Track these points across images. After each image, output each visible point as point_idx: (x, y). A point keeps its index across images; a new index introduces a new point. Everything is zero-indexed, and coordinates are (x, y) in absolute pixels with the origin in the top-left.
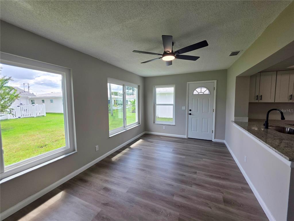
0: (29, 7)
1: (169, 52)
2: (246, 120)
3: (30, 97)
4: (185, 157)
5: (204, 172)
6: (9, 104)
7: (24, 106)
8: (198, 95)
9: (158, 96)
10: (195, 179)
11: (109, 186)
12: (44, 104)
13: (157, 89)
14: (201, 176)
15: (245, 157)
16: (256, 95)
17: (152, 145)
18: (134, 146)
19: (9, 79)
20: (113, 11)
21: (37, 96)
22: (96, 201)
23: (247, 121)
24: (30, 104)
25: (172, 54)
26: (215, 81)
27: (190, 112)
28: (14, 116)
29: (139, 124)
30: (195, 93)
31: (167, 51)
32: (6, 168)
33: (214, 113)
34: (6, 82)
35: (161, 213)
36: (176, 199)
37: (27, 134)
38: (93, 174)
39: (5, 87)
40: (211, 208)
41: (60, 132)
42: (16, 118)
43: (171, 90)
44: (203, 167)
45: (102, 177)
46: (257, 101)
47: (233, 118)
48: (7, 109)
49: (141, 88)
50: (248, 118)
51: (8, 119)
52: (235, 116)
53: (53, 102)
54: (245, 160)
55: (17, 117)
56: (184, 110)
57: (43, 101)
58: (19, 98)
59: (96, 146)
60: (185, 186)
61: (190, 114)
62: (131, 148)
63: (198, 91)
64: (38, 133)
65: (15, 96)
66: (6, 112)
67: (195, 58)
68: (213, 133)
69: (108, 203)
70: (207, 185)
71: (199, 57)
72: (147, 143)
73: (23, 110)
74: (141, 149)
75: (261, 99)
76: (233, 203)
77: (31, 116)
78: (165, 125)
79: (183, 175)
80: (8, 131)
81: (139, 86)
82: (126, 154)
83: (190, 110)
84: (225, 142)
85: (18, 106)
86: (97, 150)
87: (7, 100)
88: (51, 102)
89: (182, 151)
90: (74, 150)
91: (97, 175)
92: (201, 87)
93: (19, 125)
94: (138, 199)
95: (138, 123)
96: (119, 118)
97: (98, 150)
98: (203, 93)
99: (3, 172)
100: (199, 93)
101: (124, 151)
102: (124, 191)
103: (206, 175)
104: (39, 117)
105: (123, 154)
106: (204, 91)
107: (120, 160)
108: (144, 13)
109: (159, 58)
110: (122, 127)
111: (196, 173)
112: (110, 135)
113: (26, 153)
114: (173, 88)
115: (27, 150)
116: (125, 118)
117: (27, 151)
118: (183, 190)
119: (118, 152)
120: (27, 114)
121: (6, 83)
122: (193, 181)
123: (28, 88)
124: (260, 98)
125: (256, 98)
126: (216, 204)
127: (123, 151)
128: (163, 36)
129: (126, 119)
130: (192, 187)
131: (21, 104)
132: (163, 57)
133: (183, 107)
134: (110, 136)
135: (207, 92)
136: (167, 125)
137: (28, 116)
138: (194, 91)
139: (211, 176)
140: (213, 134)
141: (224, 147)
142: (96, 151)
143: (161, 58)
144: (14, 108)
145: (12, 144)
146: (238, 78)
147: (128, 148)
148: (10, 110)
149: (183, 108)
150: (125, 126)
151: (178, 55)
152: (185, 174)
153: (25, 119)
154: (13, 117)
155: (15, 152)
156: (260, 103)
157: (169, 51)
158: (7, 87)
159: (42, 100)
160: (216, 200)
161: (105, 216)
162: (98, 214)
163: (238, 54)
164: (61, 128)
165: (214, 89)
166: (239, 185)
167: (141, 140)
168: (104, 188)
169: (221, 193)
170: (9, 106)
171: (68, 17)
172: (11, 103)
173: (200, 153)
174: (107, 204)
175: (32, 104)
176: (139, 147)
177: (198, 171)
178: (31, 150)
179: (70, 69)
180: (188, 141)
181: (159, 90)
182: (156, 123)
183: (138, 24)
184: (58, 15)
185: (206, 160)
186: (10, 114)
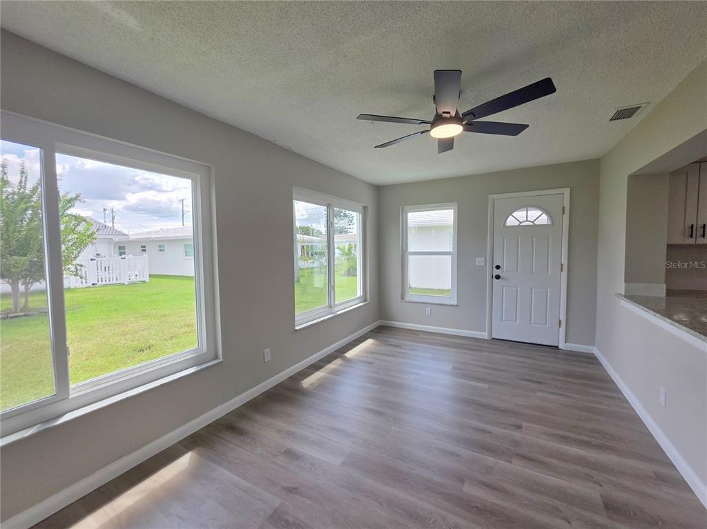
0: (132, 23)
1: (448, 115)
2: (660, 291)
3: (116, 239)
4: (487, 386)
5: (542, 427)
6: (75, 252)
7: (104, 259)
8: (520, 228)
9: (413, 231)
10: (517, 443)
11: (297, 447)
12: (145, 255)
13: (409, 214)
14: (534, 437)
15: (663, 390)
16: (689, 223)
17: (398, 352)
18: (355, 355)
19: (76, 199)
20: (316, 19)
21: (131, 238)
22: (269, 480)
23: (664, 294)
24: (116, 256)
25: (457, 119)
26: (567, 192)
27: (496, 272)
28: (84, 281)
29: (365, 301)
30: (511, 221)
31: (444, 112)
32: (73, 389)
33: (564, 274)
34: (69, 205)
35: (431, 522)
36: (469, 490)
37: (109, 321)
38: (259, 417)
39: (68, 215)
40: (569, 522)
41: (180, 318)
42: (87, 285)
43: (447, 216)
44: (539, 414)
45: (279, 424)
46: (691, 241)
47: (621, 287)
48: (70, 266)
49: (371, 212)
50: (666, 286)
51: (72, 287)
52: (626, 281)
53: (164, 250)
54: (662, 399)
55: (89, 284)
56: (481, 266)
57: (144, 249)
58: (94, 241)
59: (266, 350)
60: (492, 459)
61: (498, 277)
62: (345, 359)
63: (519, 217)
64: (132, 319)
65: (88, 236)
66: (68, 272)
67: (515, 129)
68: (560, 326)
69: (296, 488)
70: (554, 462)
71: (528, 126)
72: (385, 349)
73: (101, 269)
74: (371, 363)
75: (704, 236)
76: (632, 514)
77: (119, 282)
78: (430, 304)
79: (483, 431)
80: (72, 313)
81: (365, 208)
82: (334, 372)
83: (498, 267)
84: (595, 351)
85: (92, 260)
86: (266, 360)
87: (71, 244)
88: (160, 250)
89: (477, 371)
90: (216, 357)
91: (268, 420)
92: (527, 206)
93: (93, 301)
94: (369, 482)
95: (363, 299)
96: (315, 286)
97: (269, 359)
98: (533, 222)
99: (68, 398)
100: (521, 223)
101: (331, 366)
102: (336, 461)
103: (548, 435)
104: (134, 283)
105: (328, 373)
106: (537, 216)
107: (322, 385)
108: (390, 19)
109: (422, 132)
110: (325, 307)
111: (519, 427)
112: (296, 323)
113: (108, 362)
114: (452, 211)
115: (110, 356)
116: (332, 284)
117: (111, 358)
118: (488, 470)
119: (316, 367)
120: (109, 278)
121: (70, 207)
122: (512, 448)
123: (111, 219)
124: (700, 232)
125: (688, 232)
126: (584, 513)
127: (328, 366)
128: (438, 74)
129: (333, 288)
130: (510, 462)
131: (97, 254)
132: (432, 128)
133: (477, 259)
134: (297, 328)
135: (544, 219)
136: (436, 304)
137: (111, 282)
138: (508, 217)
139: (564, 439)
140: (563, 330)
141: (593, 363)
142: (264, 362)
143: (428, 131)
144: (83, 264)
145: (79, 341)
146: (635, 179)
147: (339, 359)
148: (76, 268)
149: (479, 261)
150: (333, 305)
151: (472, 121)
152: (490, 428)
153: (106, 288)
154: (82, 283)
155: (86, 359)
156: (698, 245)
157: (449, 113)
158: (72, 216)
159: (142, 247)
160: (582, 502)
161: (291, 519)
162: (276, 511)
163: (636, 114)
164: (182, 310)
165: (563, 211)
166: (648, 468)
167: (370, 342)
168: (285, 451)
169: (596, 483)
170: (75, 258)
171: (214, 40)
172: (79, 253)
173: (527, 378)
174: (294, 488)
175: (120, 255)
176: (367, 357)
177: (524, 424)
178: (120, 357)
179: (209, 167)
180: (493, 346)
181: (415, 218)
182: (408, 298)
183: (374, 47)
184: (191, 37)
185: (546, 395)
186: (75, 275)
